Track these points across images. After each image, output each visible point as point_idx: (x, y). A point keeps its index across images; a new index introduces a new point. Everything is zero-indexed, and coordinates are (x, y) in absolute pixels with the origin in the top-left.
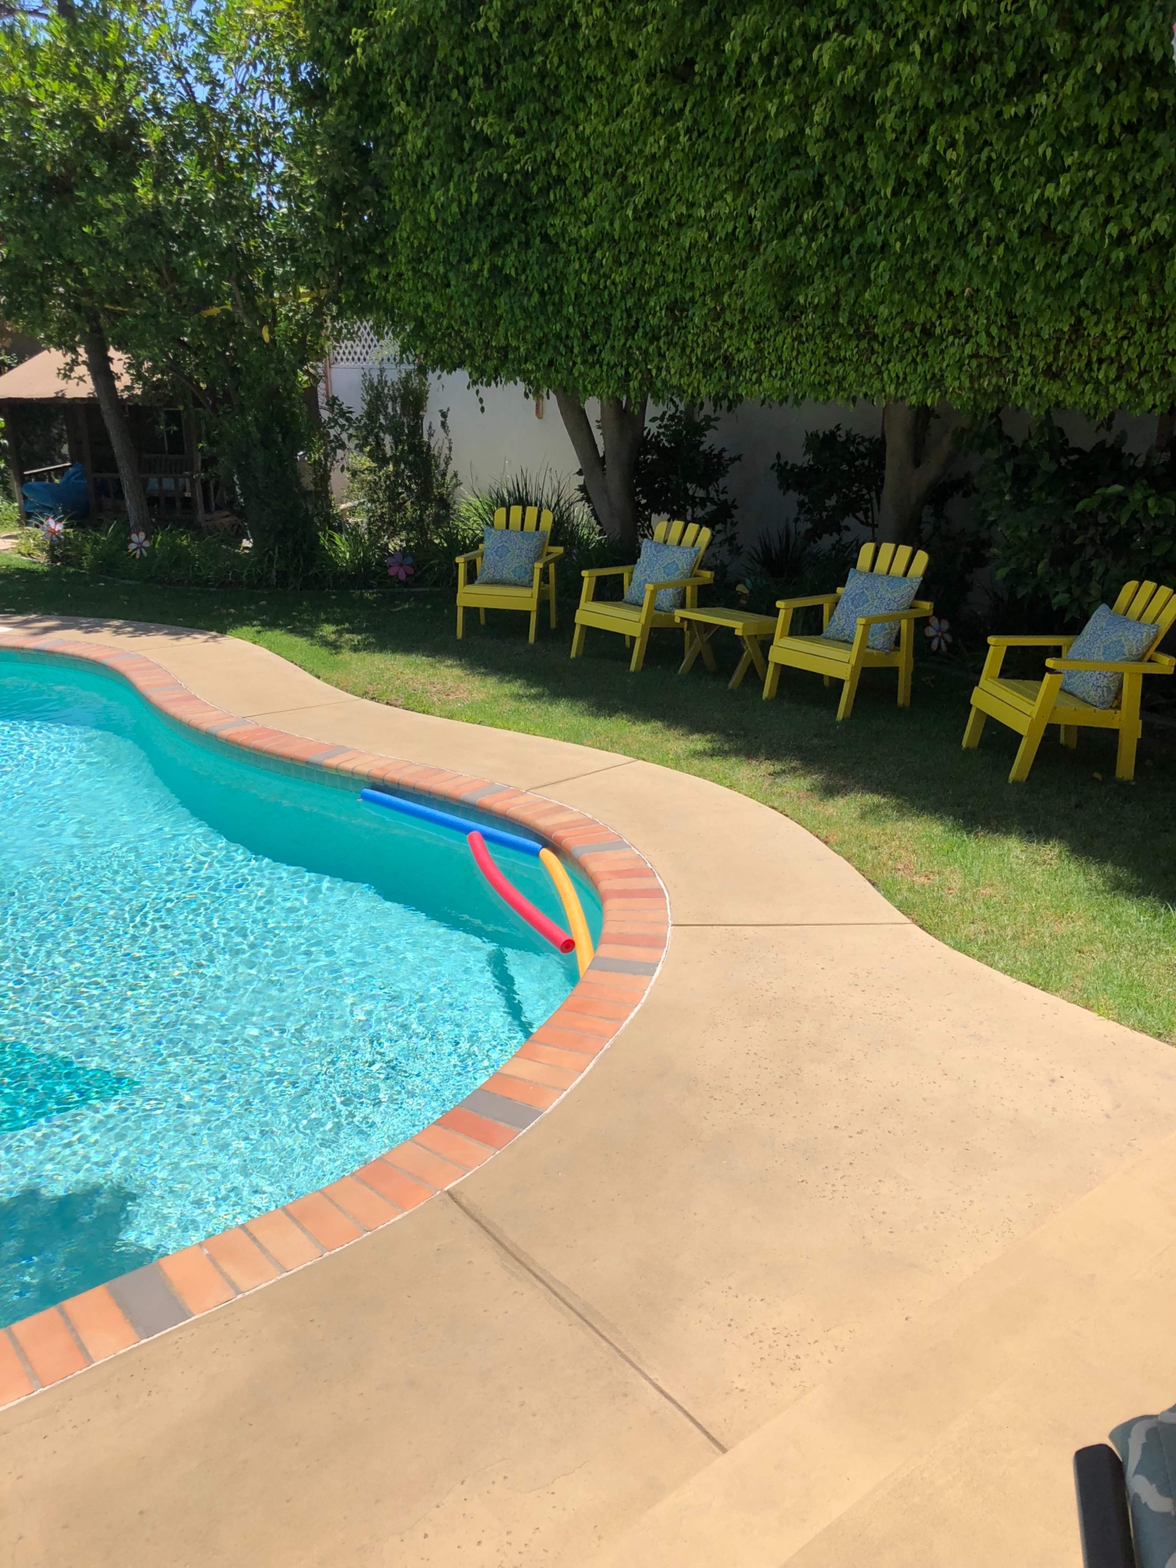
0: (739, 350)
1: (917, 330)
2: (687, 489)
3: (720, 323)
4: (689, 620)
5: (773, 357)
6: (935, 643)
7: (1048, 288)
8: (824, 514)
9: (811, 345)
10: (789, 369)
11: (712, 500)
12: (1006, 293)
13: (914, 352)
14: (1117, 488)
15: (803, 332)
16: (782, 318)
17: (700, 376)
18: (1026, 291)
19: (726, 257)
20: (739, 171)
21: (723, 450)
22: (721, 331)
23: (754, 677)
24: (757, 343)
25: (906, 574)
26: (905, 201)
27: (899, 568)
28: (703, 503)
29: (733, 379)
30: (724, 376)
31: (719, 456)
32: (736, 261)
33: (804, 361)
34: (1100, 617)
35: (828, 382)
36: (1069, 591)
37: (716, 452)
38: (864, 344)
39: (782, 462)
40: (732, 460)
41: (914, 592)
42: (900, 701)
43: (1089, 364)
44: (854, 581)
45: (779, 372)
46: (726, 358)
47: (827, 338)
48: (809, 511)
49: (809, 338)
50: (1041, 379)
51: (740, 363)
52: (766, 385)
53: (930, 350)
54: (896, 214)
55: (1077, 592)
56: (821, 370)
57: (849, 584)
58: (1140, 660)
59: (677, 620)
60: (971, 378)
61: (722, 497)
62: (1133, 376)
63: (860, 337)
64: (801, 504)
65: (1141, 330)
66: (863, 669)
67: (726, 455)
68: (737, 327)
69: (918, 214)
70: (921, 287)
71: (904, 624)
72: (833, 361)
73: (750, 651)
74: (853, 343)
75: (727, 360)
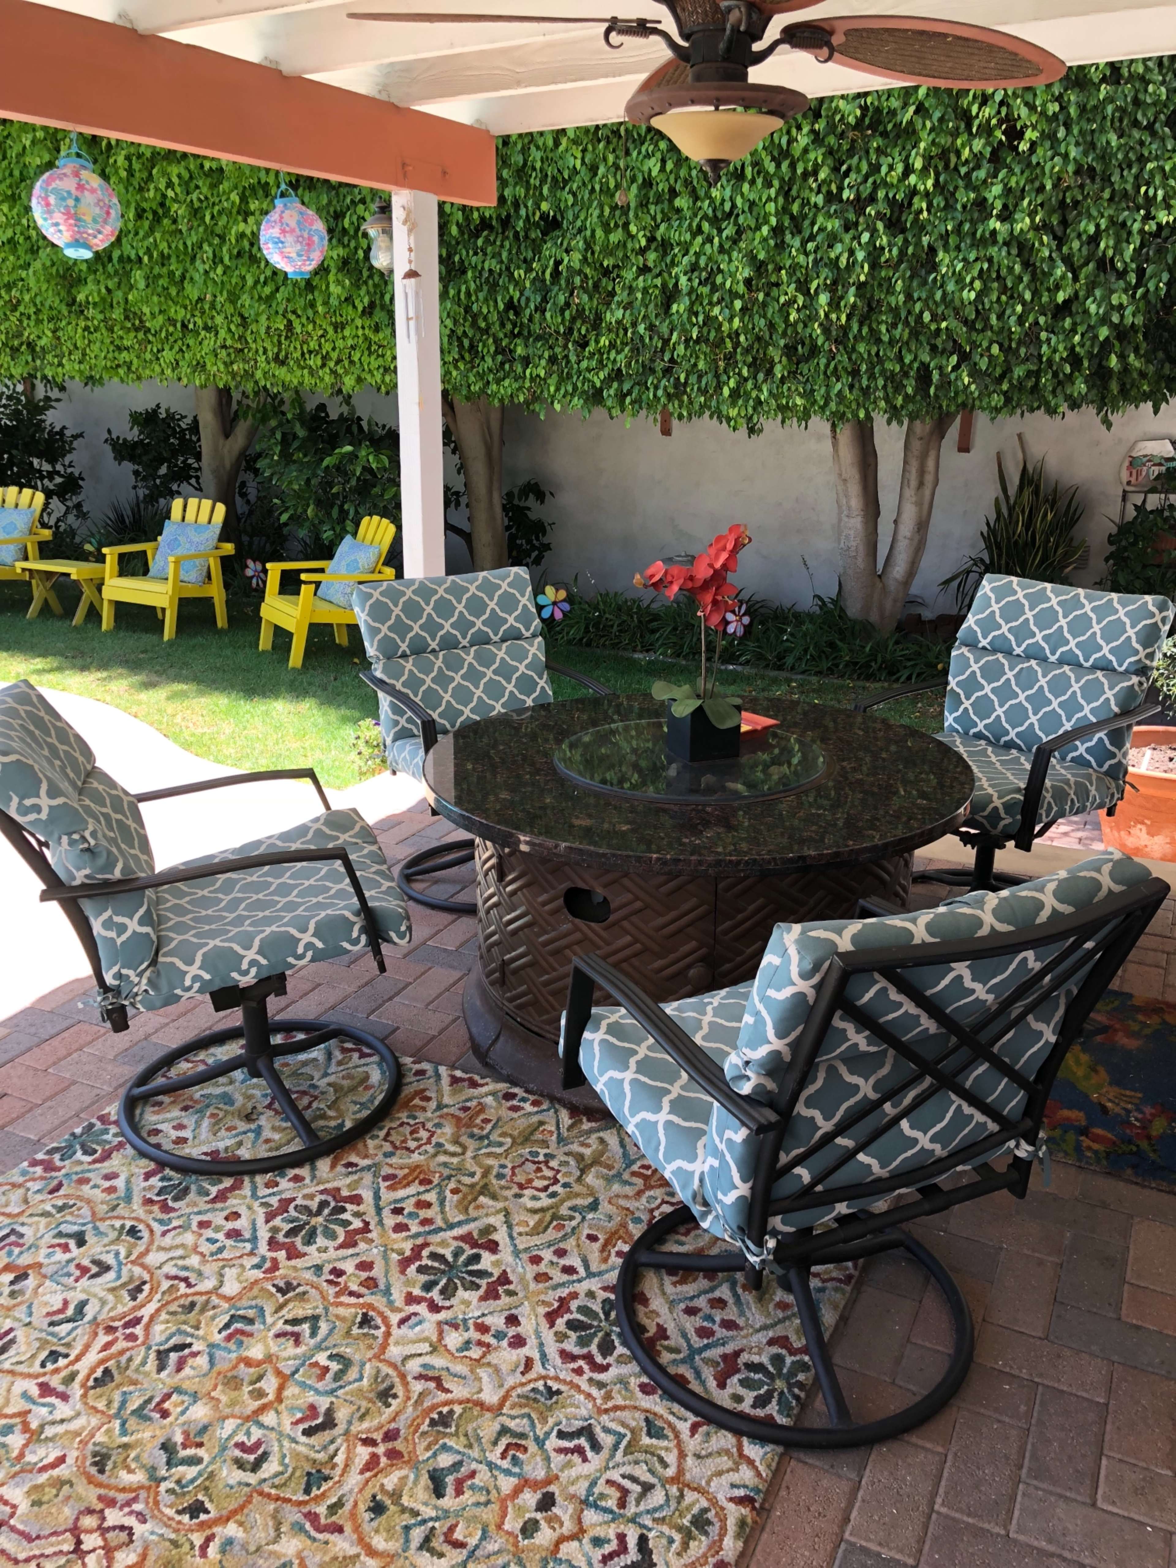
0: (39, 337)
1: (179, 325)
2: (31, 463)
3: (17, 314)
4: (30, 570)
5: (69, 344)
6: (254, 581)
7: (260, 298)
8: (158, 481)
9: (98, 335)
10: (84, 354)
11: (58, 473)
12: (233, 298)
13: (180, 343)
14: (349, 448)
15: (89, 323)
16: (70, 312)
17: (8, 359)
18: (245, 299)
19: (11, 258)
20: (10, 186)
21: (64, 428)
22: (20, 321)
23: (94, 614)
24: (54, 332)
25: (210, 522)
26: (146, 224)
27: (204, 517)
28: (51, 476)
29: (38, 362)
30: (30, 358)
31: (61, 433)
32: (21, 262)
33: (96, 347)
34: (346, 545)
35: (118, 366)
36: (333, 529)
37: (57, 429)
38: (141, 335)
39: (114, 436)
40: (75, 437)
41: (216, 536)
42: (220, 624)
43: (303, 354)
44: (169, 528)
45: (76, 356)
46: (29, 345)
47: (111, 330)
48: (144, 479)
49: (96, 329)
50: (273, 365)
51: (43, 348)
52: (67, 367)
53: (191, 342)
54: (141, 233)
55: (338, 529)
56: (110, 355)
57: (165, 532)
58: (373, 572)
59: (19, 571)
60: (225, 363)
61: (69, 470)
62: (332, 364)
63: (137, 330)
64: (136, 473)
65: (330, 330)
66: (180, 599)
67: (68, 433)
68: (33, 317)
69: (158, 235)
70: (173, 291)
71: (212, 561)
72: (119, 349)
73: (88, 593)
74: (132, 334)
75: (31, 346)
